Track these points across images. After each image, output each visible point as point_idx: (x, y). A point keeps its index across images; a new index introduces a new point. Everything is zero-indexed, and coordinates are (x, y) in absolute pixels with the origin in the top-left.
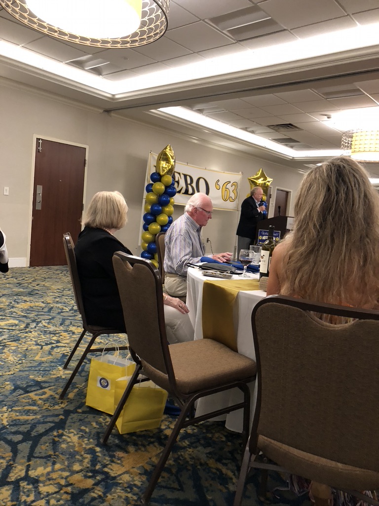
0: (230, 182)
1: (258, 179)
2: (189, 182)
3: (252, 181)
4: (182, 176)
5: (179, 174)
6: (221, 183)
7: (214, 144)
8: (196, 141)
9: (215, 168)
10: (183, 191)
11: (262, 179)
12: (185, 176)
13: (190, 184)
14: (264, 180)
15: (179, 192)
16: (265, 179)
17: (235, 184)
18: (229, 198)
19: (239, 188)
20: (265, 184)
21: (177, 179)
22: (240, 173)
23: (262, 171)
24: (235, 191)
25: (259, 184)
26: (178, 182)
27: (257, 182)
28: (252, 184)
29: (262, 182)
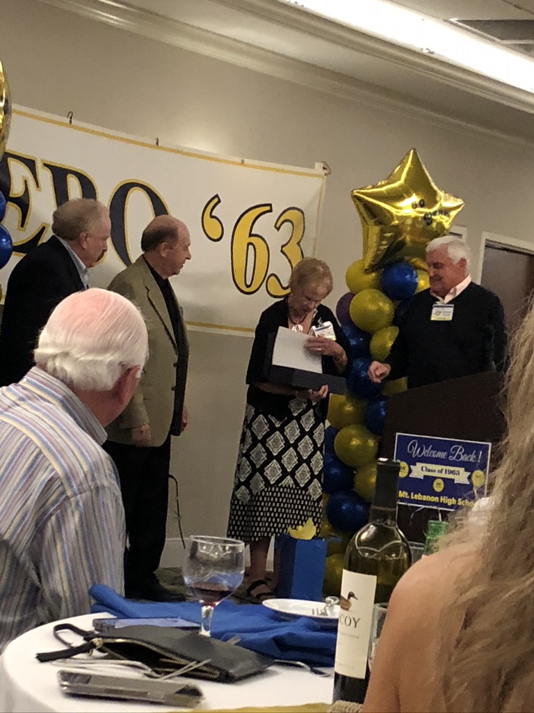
0: (269, 208)
1: (395, 196)
3: (368, 205)
5: (30, 164)
6: (227, 214)
9: (201, 142)
12: (59, 175)
17: (292, 218)
18: (266, 278)
19: (310, 232)
21: (17, 190)
22: (318, 167)
24: (292, 250)
25: (403, 218)
26: (23, 204)
27: (393, 210)
28: (371, 222)
29: (413, 213)
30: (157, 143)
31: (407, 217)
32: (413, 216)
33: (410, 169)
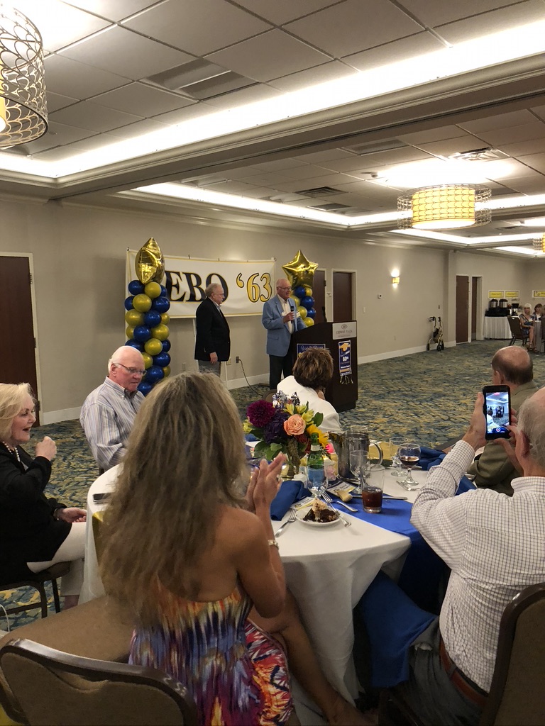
0: (258, 274)
1: (296, 266)
2: (194, 282)
3: (288, 270)
4: (184, 277)
5: (178, 274)
6: (245, 278)
7: (229, 223)
8: (202, 223)
9: (234, 257)
10: (188, 297)
11: (302, 265)
12: (188, 275)
13: (197, 286)
14: (304, 267)
15: (181, 299)
16: (307, 265)
17: (266, 276)
18: (260, 296)
19: (273, 279)
20: (307, 271)
21: (174, 282)
22: (272, 259)
23: (301, 254)
24: (267, 286)
25: (299, 273)
26: (177, 286)
27: (296, 270)
28: (290, 274)
29: (303, 270)
30: (219, 260)
31: (301, 271)
33: (300, 256)
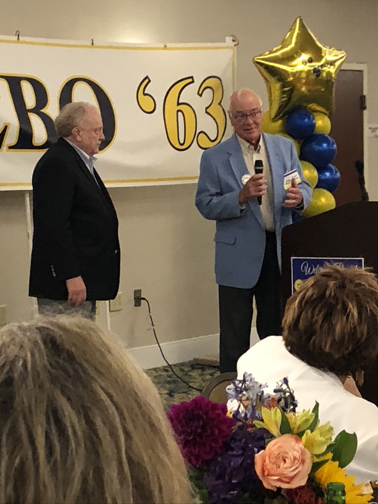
0: (191, 79)
1: (289, 58)
2: (30, 100)
3: (267, 68)
4: (3, 86)
6: (157, 90)
9: (132, 35)
10: (11, 138)
11: (305, 56)
12: (14, 83)
13: (37, 110)
14: (310, 61)
16: (317, 54)
17: (213, 84)
18: (196, 135)
19: (228, 93)
20: (317, 72)
22: (229, 40)
24: (215, 110)
25: (297, 75)
30: (93, 43)
31: (301, 72)
32: (306, 70)
33: (298, 33)
